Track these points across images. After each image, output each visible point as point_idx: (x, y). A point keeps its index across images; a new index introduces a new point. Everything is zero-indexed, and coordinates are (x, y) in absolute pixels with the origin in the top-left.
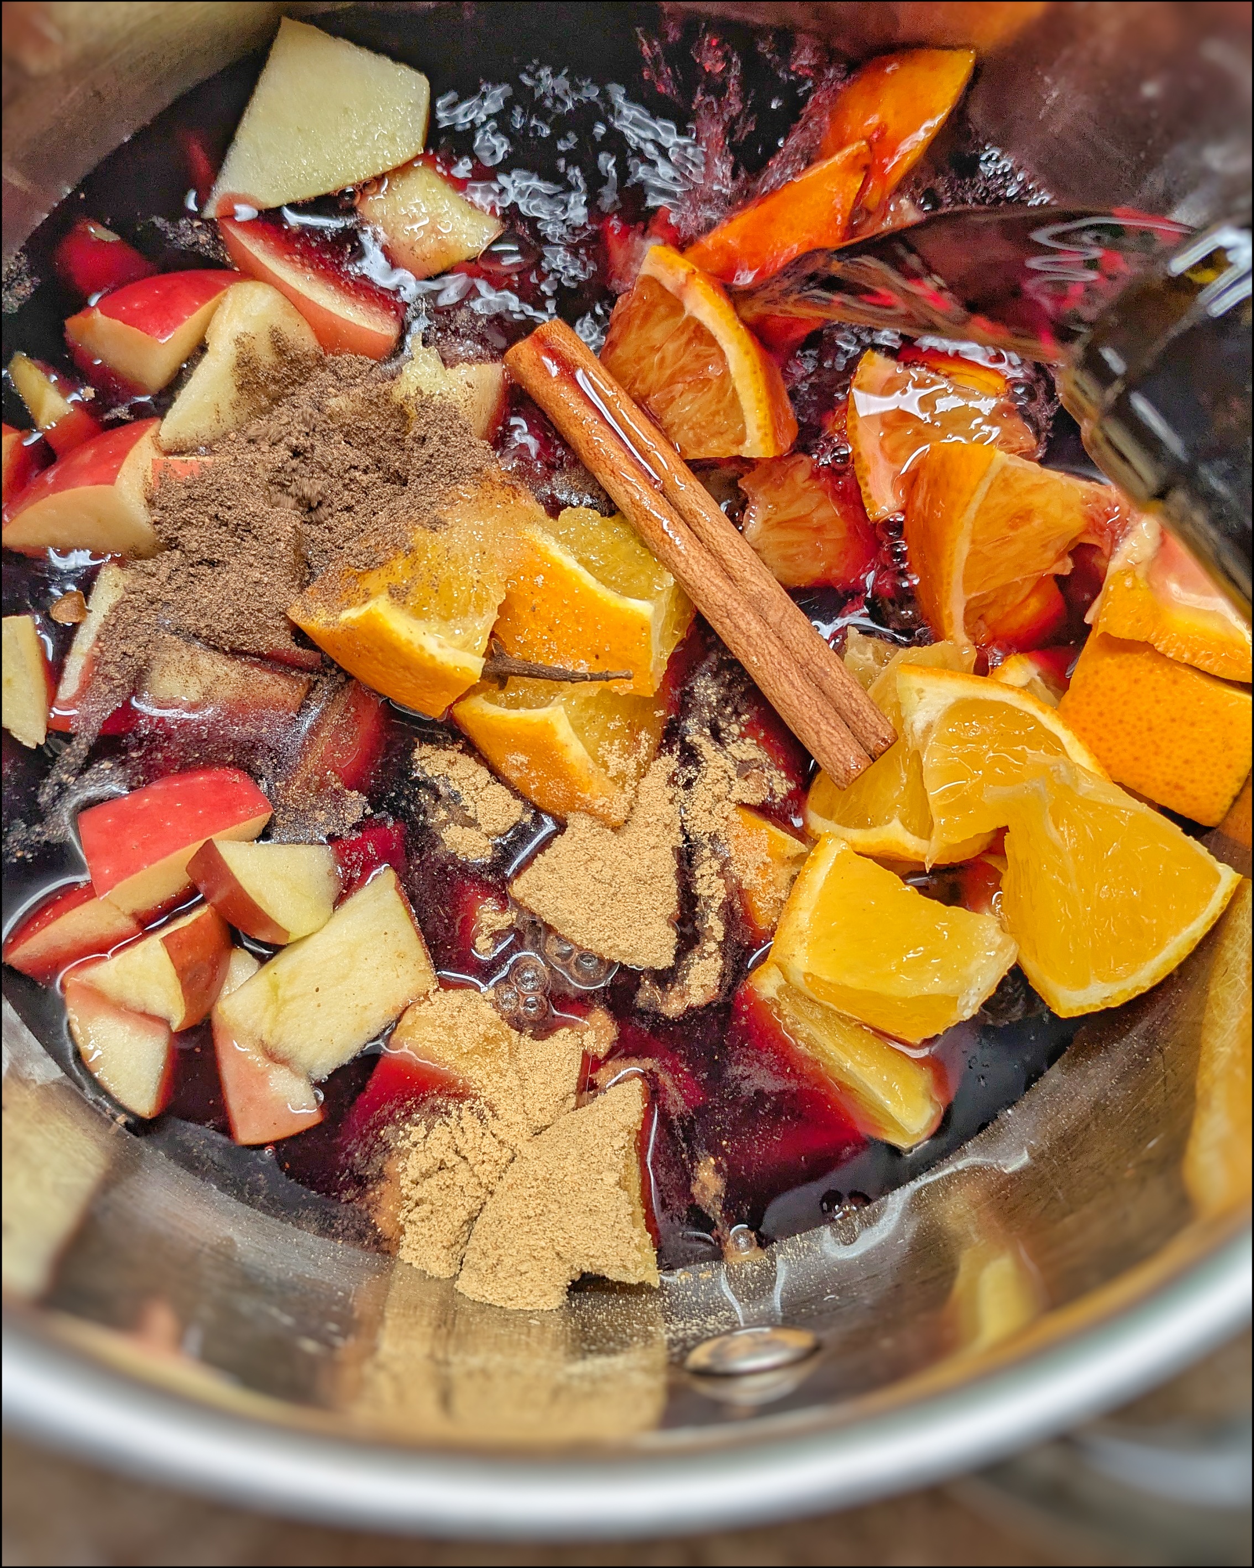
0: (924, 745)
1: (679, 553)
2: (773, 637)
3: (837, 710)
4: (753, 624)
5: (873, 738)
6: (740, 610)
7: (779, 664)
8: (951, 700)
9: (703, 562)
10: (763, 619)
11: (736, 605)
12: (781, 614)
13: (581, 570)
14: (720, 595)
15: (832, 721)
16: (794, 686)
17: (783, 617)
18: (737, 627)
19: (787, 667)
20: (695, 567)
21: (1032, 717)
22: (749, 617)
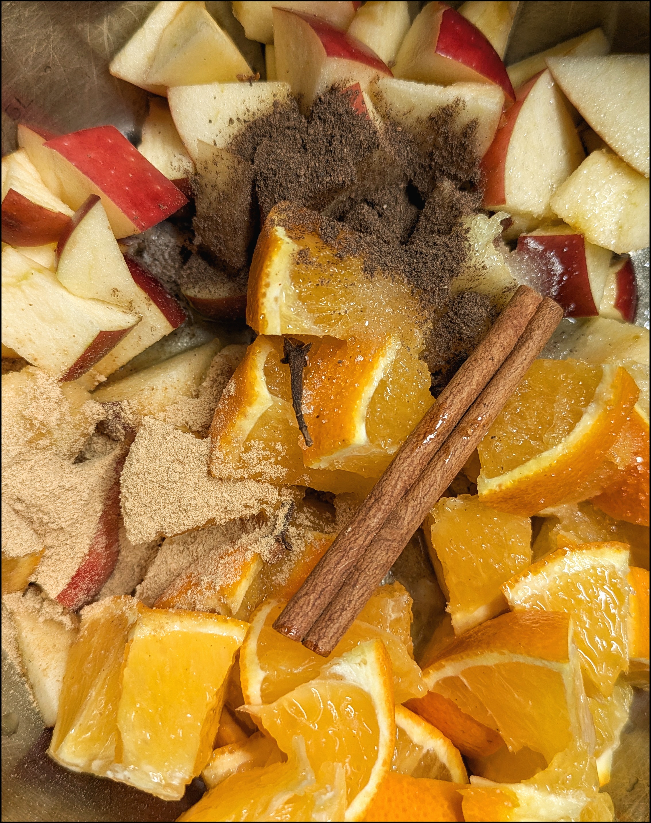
0: (325, 678)
1: (412, 450)
2: (369, 538)
3: (330, 604)
4: (376, 520)
5: (316, 637)
6: (383, 507)
7: (351, 549)
8: (366, 689)
9: (411, 469)
10: (383, 526)
11: (387, 502)
12: (389, 538)
13: (376, 384)
14: (390, 488)
15: (319, 601)
16: (336, 565)
17: (388, 540)
18: (370, 509)
19: (350, 554)
20: (405, 465)
21: (376, 757)
22: (380, 515)
